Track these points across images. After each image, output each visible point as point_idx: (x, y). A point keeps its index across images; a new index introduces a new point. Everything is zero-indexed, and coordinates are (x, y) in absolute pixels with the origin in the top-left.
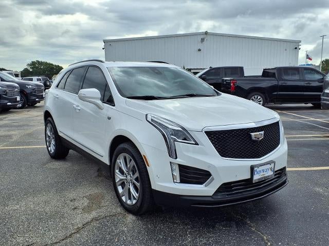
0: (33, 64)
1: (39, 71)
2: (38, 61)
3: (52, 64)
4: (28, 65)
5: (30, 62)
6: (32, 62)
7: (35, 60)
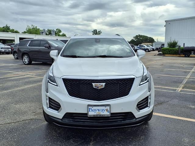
0: (137, 37)
1: (139, 40)
2: (139, 35)
3: (147, 37)
4: (134, 37)
5: (135, 36)
6: (136, 36)
7: (137, 35)
